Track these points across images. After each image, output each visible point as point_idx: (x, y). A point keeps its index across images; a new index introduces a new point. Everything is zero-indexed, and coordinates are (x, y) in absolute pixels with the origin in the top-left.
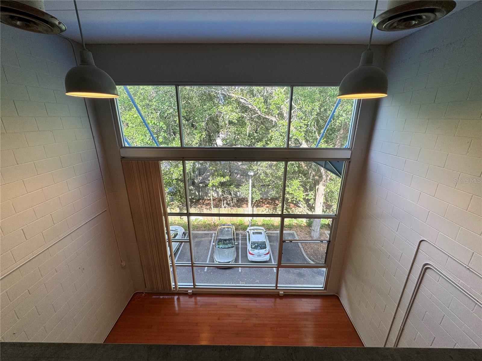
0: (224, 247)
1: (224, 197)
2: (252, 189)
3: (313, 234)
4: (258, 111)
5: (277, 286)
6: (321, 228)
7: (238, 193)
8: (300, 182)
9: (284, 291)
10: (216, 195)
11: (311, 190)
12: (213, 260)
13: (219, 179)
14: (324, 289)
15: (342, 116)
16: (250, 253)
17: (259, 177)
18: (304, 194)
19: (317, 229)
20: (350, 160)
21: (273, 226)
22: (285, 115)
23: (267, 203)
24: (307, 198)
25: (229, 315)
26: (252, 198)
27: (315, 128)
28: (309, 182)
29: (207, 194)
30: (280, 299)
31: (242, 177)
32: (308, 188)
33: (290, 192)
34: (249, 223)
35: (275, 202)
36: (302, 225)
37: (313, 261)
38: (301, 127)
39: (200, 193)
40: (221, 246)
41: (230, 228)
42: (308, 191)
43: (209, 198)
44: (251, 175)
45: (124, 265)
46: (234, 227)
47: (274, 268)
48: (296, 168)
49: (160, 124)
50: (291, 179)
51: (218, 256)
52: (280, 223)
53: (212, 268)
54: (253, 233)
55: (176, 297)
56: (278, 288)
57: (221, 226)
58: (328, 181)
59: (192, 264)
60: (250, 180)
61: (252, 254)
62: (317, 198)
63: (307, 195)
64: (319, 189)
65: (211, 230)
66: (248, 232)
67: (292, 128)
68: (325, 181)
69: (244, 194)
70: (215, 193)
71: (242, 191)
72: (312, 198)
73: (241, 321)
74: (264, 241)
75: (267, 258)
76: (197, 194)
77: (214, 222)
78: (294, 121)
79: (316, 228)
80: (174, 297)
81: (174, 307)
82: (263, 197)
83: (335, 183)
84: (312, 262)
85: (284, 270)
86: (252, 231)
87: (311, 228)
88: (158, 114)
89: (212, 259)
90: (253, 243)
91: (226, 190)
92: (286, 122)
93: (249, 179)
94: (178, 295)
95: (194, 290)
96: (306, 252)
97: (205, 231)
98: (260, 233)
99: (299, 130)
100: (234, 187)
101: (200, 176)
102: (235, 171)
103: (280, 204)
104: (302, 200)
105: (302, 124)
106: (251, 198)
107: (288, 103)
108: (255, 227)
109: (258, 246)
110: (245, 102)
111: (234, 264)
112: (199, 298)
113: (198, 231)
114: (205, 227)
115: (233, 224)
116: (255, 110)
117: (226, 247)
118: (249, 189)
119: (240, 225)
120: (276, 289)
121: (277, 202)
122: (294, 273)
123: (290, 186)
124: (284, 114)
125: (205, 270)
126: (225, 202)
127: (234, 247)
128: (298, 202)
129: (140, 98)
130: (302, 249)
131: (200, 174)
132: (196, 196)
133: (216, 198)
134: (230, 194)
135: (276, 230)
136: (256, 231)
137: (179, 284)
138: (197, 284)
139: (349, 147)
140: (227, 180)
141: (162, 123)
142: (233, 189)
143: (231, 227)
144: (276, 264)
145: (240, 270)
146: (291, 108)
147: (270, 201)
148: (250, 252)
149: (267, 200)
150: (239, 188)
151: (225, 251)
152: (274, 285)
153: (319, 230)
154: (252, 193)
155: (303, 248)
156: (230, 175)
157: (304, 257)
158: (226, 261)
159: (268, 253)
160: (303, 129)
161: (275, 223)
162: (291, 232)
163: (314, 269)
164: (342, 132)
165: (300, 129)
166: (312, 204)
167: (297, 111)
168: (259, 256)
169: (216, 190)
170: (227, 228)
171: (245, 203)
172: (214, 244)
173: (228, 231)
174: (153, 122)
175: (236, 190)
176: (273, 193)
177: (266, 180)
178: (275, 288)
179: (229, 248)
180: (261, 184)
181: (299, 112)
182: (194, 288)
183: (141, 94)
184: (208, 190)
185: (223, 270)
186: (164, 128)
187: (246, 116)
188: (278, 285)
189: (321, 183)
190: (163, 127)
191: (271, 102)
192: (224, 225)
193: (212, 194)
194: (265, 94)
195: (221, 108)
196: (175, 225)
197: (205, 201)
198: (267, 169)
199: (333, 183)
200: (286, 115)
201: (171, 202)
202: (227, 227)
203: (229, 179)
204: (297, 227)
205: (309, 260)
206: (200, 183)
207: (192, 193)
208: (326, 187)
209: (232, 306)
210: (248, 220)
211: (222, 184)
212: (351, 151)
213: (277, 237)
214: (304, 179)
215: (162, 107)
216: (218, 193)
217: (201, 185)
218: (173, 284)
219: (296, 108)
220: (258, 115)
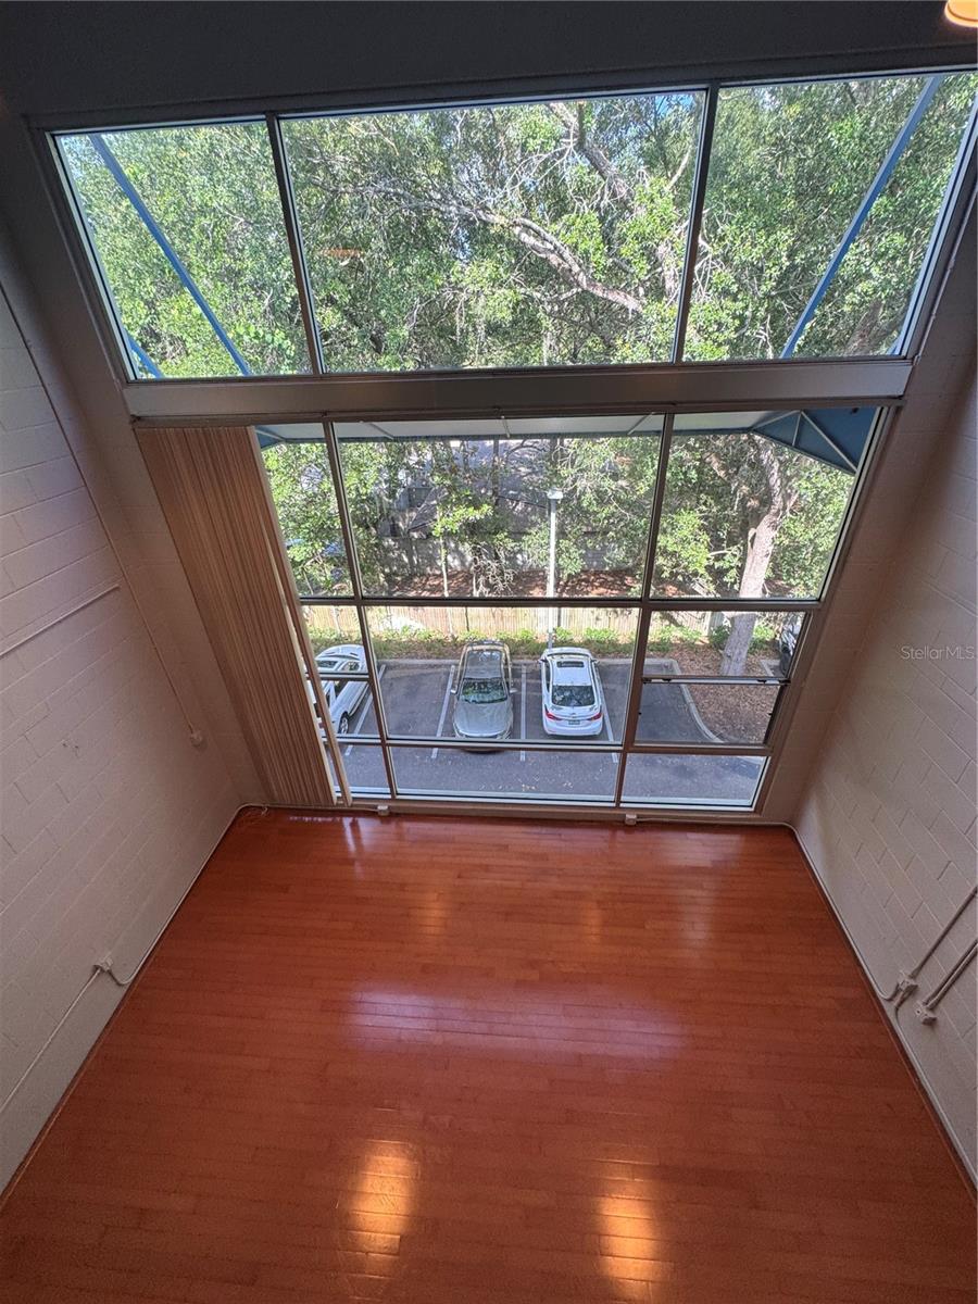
0: (481, 699)
1: (479, 566)
2: (558, 542)
3: (726, 667)
4: (582, 274)
5: (618, 801)
6: (751, 652)
7: (519, 556)
8: (700, 518)
9: (640, 813)
10: (457, 562)
11: (732, 542)
12: (453, 731)
13: (461, 512)
14: (755, 812)
15: (868, 276)
16: (549, 716)
17: (579, 506)
18: (709, 556)
19: (740, 653)
20: (898, 403)
21: (614, 644)
22: (669, 284)
23: (601, 585)
24: (717, 565)
25: (487, 868)
26: (559, 569)
27: (765, 330)
28: (726, 519)
29: (432, 560)
30: (626, 831)
31: (530, 509)
32: (723, 535)
33: (670, 549)
34: (547, 638)
35: (622, 579)
36: (698, 643)
37: (720, 736)
38: (720, 325)
39: (415, 559)
40: (472, 697)
41: (497, 650)
42: (724, 545)
43: (438, 572)
44: (556, 500)
45: (201, 739)
46: (507, 649)
47: (613, 754)
48: (694, 472)
49: (275, 339)
50: (675, 509)
51: (466, 722)
52: (634, 638)
53: (449, 750)
54: (560, 664)
55: (347, 821)
56: (622, 805)
57: (472, 645)
58: (789, 515)
59: (382, 738)
60: (553, 515)
61: (554, 718)
62: (748, 566)
63: (718, 558)
64: (756, 539)
65: (445, 658)
66: (546, 661)
67: (690, 331)
68: (777, 514)
69: (536, 557)
70: (454, 558)
71: (530, 550)
72: (732, 565)
73: (517, 884)
74: (589, 684)
75: (596, 727)
76: (406, 560)
77: (453, 636)
78: (702, 300)
79: (737, 651)
80: (341, 820)
81: (345, 844)
82: (590, 566)
83: (808, 519)
84: (718, 740)
85: (639, 759)
86: (557, 659)
87: (721, 651)
88: (266, 302)
89: (449, 730)
90: (560, 689)
91: (485, 547)
92: (671, 310)
93: (549, 514)
94: (354, 816)
95: (393, 804)
96: (702, 714)
97: (429, 658)
98: (580, 664)
99: (713, 337)
100: (506, 537)
101: (412, 510)
102: (511, 492)
103: (637, 586)
104: (702, 571)
105: (724, 316)
106: (556, 568)
107: (685, 237)
108: (565, 649)
109: (570, 698)
110: (537, 243)
111: (508, 740)
112: (406, 825)
113: (412, 658)
114: (429, 649)
115: (504, 641)
116: (570, 270)
117: (487, 700)
118: (548, 544)
119: (522, 643)
120: (618, 807)
121: (629, 580)
122: (667, 767)
123: (669, 530)
124: (667, 281)
125: (434, 756)
126: (482, 579)
127: (506, 699)
128: (690, 579)
129: (204, 248)
130: (693, 707)
131: (412, 505)
132: (404, 566)
133: (459, 573)
134: (497, 557)
135: (621, 657)
136: (566, 658)
137: (352, 789)
138: (399, 790)
139: (904, 353)
140: (486, 515)
141: (279, 335)
142: (504, 542)
143: (500, 648)
144: (620, 743)
145: (523, 758)
146: (693, 253)
147: (610, 579)
148: (550, 712)
149: (601, 575)
150: (520, 540)
151: (485, 711)
152: (612, 798)
153: (744, 655)
154: (558, 555)
155: (697, 703)
156: (496, 504)
157: (697, 728)
158: (485, 735)
159: (598, 717)
160: (726, 333)
161: (620, 638)
162: (664, 661)
163: (723, 757)
164: (856, 344)
165: (717, 334)
166: (733, 584)
167: (713, 265)
168: (575, 722)
169: (456, 550)
170: (487, 650)
171: (537, 585)
172: (454, 692)
173: (491, 658)
174: (252, 330)
175: (511, 544)
176: (618, 554)
177: (599, 516)
178: (614, 805)
179: (493, 701)
180: (585, 529)
181: (719, 270)
182: (393, 799)
183: (203, 230)
184: (436, 547)
185: (482, 757)
186: (288, 352)
187: (539, 295)
188: (623, 798)
189: (766, 519)
190: (284, 346)
191: (625, 230)
192: (480, 643)
193: (446, 561)
194: (606, 200)
195: (457, 272)
196: (350, 643)
197: (427, 580)
198: (602, 475)
199: (803, 520)
200: (673, 286)
201: (338, 581)
202: (488, 647)
203: (490, 513)
204: (682, 650)
205: (711, 734)
206: (415, 529)
207: (393, 559)
208: (780, 532)
209: (494, 845)
210: (544, 631)
211: (472, 529)
212: (911, 367)
213: (624, 675)
214: (714, 510)
215: (274, 275)
216: (462, 556)
217: (416, 535)
218: (335, 789)
219: (710, 256)
220: (580, 290)
